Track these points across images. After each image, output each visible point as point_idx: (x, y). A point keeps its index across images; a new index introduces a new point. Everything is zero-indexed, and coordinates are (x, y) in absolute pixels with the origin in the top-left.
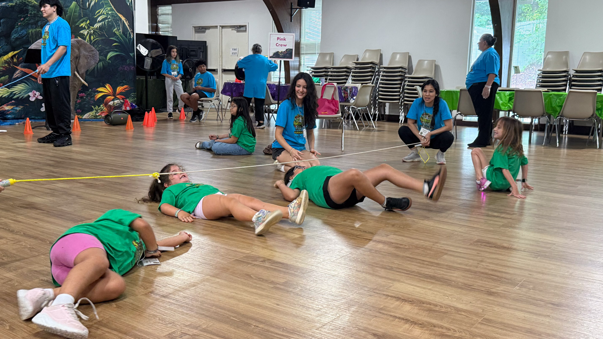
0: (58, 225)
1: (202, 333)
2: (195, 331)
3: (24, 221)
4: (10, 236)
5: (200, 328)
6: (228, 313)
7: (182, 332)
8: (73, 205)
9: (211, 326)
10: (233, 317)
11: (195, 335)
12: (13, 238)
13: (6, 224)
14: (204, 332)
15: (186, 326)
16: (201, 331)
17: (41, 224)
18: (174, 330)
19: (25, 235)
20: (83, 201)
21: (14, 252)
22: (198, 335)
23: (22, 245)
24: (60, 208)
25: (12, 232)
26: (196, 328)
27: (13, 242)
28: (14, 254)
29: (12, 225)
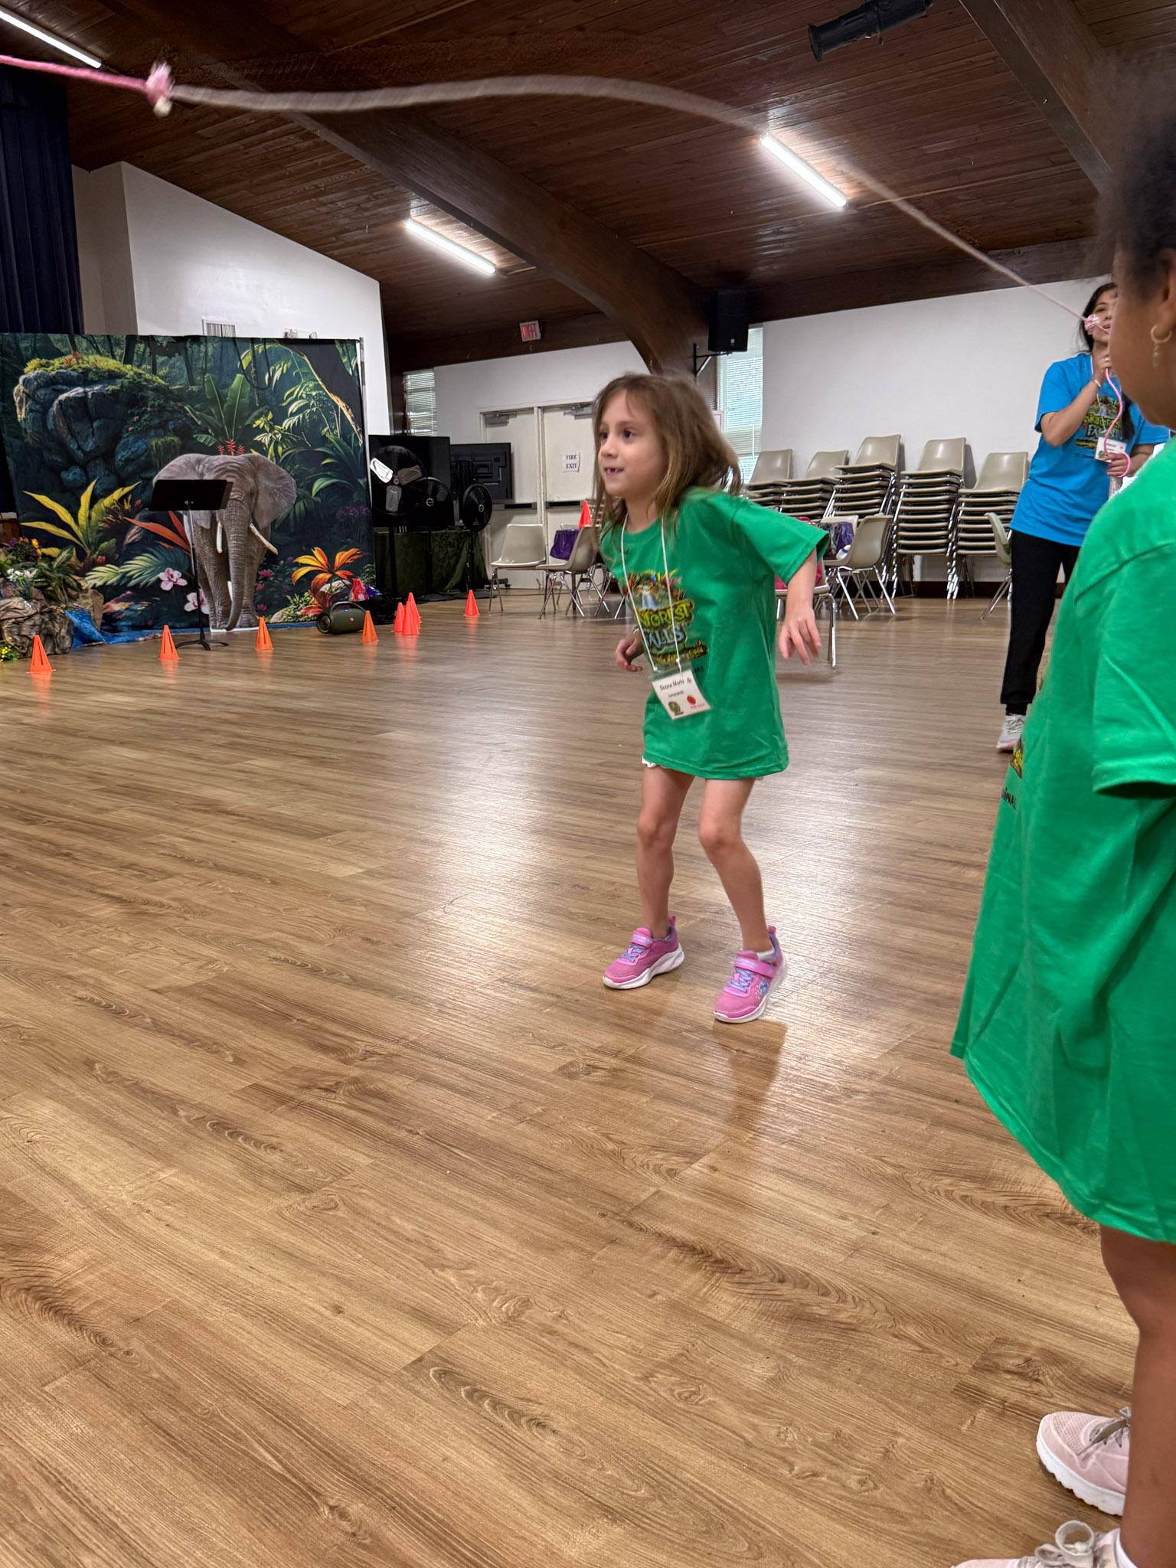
0: (277, 845)
1: (628, 1065)
2: (614, 1062)
3: (206, 838)
4: (186, 869)
5: (621, 1056)
6: (674, 1023)
7: (588, 1062)
8: (298, 804)
9: (644, 1050)
10: (686, 1031)
11: (615, 1070)
12: (196, 875)
13: (173, 846)
14: (633, 1062)
15: (596, 1051)
16: (626, 1060)
17: (244, 843)
18: (569, 1059)
19: (217, 867)
20: (319, 795)
21: (203, 902)
22: (622, 1071)
23: (216, 888)
24: (273, 809)
25: (190, 861)
26: (616, 1054)
27: (197, 883)
28: (205, 907)
29: (187, 849)
